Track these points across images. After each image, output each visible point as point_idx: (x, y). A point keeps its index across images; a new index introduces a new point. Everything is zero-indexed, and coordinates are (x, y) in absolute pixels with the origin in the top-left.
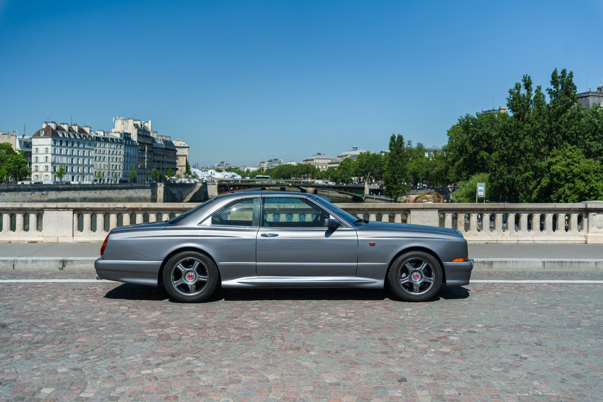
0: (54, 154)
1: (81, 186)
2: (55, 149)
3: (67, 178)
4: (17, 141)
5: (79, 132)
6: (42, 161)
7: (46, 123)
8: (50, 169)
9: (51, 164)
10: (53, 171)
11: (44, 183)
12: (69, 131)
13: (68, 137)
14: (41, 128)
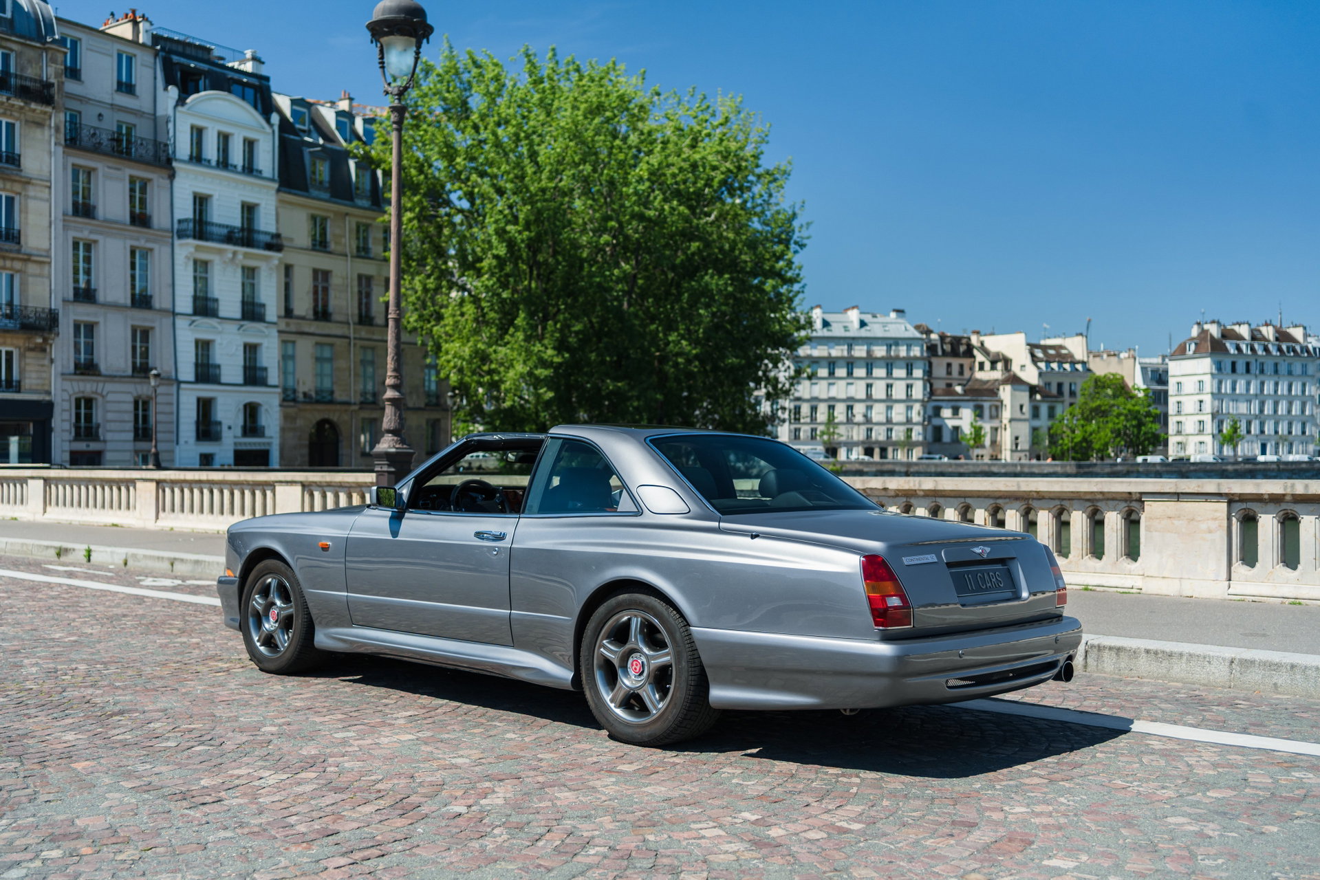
0: (1217, 395)
1: (1281, 467)
2: (1220, 383)
3: (1247, 449)
4: (1138, 368)
5: (1277, 339)
6: (1192, 412)
7: (1199, 324)
8: (1209, 427)
9: (1210, 416)
10: (1215, 432)
11: (1192, 460)
12: (1254, 338)
13: (1249, 352)
14: (1188, 337)
